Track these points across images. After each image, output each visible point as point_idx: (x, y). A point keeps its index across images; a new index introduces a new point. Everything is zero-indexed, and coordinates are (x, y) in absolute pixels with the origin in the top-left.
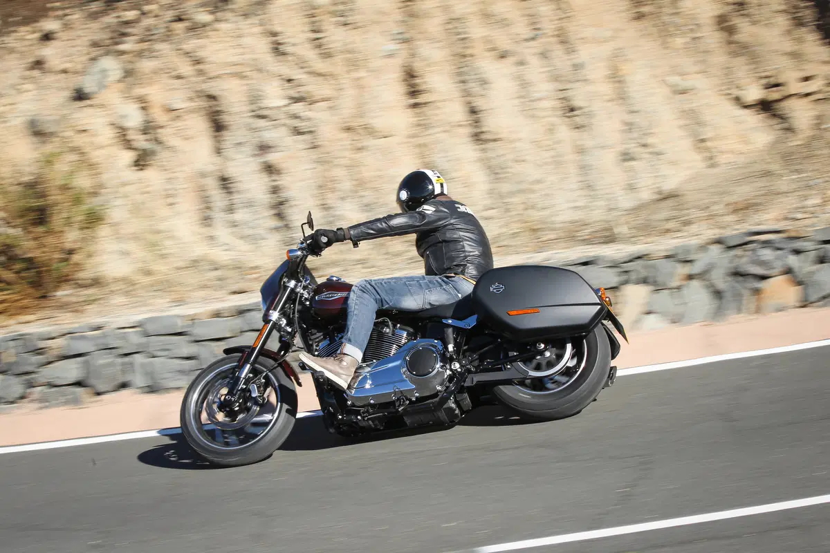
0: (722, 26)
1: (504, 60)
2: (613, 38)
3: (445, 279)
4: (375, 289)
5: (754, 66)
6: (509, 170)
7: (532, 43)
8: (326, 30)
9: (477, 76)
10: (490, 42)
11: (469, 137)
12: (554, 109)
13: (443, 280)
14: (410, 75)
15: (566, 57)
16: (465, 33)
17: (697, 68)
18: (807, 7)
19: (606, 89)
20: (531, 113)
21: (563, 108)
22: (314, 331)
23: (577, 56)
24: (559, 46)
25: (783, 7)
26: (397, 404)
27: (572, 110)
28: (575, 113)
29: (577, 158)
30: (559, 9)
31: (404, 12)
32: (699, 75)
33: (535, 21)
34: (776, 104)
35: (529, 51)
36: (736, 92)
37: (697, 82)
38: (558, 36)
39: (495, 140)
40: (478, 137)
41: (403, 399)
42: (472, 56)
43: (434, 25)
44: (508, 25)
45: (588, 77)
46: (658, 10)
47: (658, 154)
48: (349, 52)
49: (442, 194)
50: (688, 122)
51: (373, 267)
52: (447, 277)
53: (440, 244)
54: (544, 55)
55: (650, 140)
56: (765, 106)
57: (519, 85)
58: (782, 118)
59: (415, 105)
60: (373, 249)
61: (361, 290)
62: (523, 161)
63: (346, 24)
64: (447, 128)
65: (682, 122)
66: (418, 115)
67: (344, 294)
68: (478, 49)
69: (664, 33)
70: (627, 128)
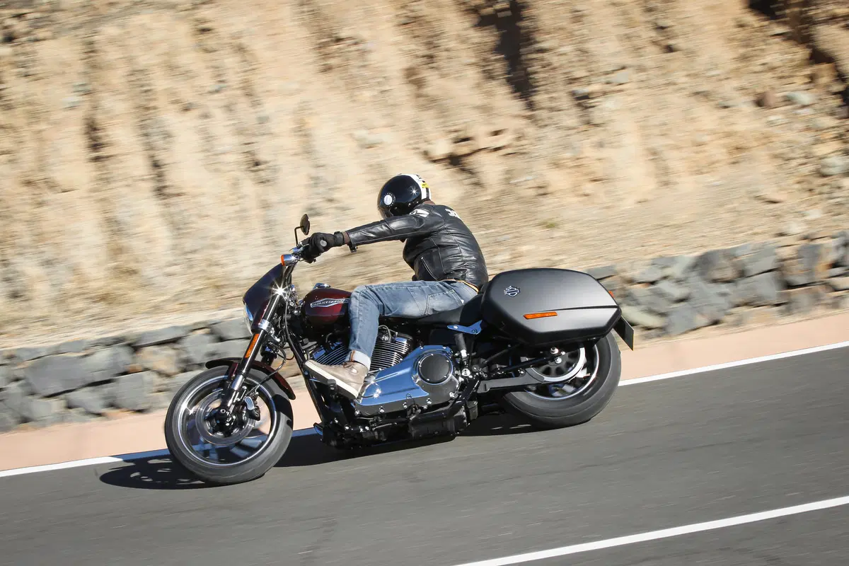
0: (410, 79)
1: (189, 114)
2: (299, 91)
3: (446, 284)
4: (377, 295)
5: (442, 120)
6: (193, 225)
7: (216, 96)
8: (7, 82)
9: (161, 129)
10: (174, 94)
11: (151, 191)
12: (238, 163)
13: (445, 286)
14: (92, 128)
15: (252, 110)
16: (149, 85)
17: (384, 122)
18: (496, 60)
19: (291, 142)
20: (213, 167)
21: (247, 162)
22: (305, 340)
23: (262, 109)
24: (243, 99)
25: (473, 60)
26: (409, 412)
27: (257, 164)
28: (259, 167)
29: (263, 213)
30: (245, 61)
31: (87, 63)
32: (387, 129)
33: (221, 73)
34: (465, 158)
35: (214, 104)
36: (424, 147)
37: (385, 136)
38: (243, 88)
39: (178, 195)
40: (161, 192)
41: (415, 407)
42: (155, 108)
43: (117, 77)
44: (192, 77)
45: (272, 131)
46: (345, 63)
47: (344, 209)
48: (30, 103)
49: (427, 199)
50: (375, 177)
51: (54, 324)
52: (449, 283)
53: (435, 250)
54: (229, 108)
55: (336, 195)
56: (454, 161)
57: (203, 139)
58: (471, 172)
59: (97, 159)
60: (53, 306)
61: (364, 296)
62: (207, 216)
63: (27, 76)
64: (130, 182)
65: (369, 177)
66: (99, 169)
67: (342, 301)
68: (162, 102)
69: (352, 85)
70: (312, 182)
